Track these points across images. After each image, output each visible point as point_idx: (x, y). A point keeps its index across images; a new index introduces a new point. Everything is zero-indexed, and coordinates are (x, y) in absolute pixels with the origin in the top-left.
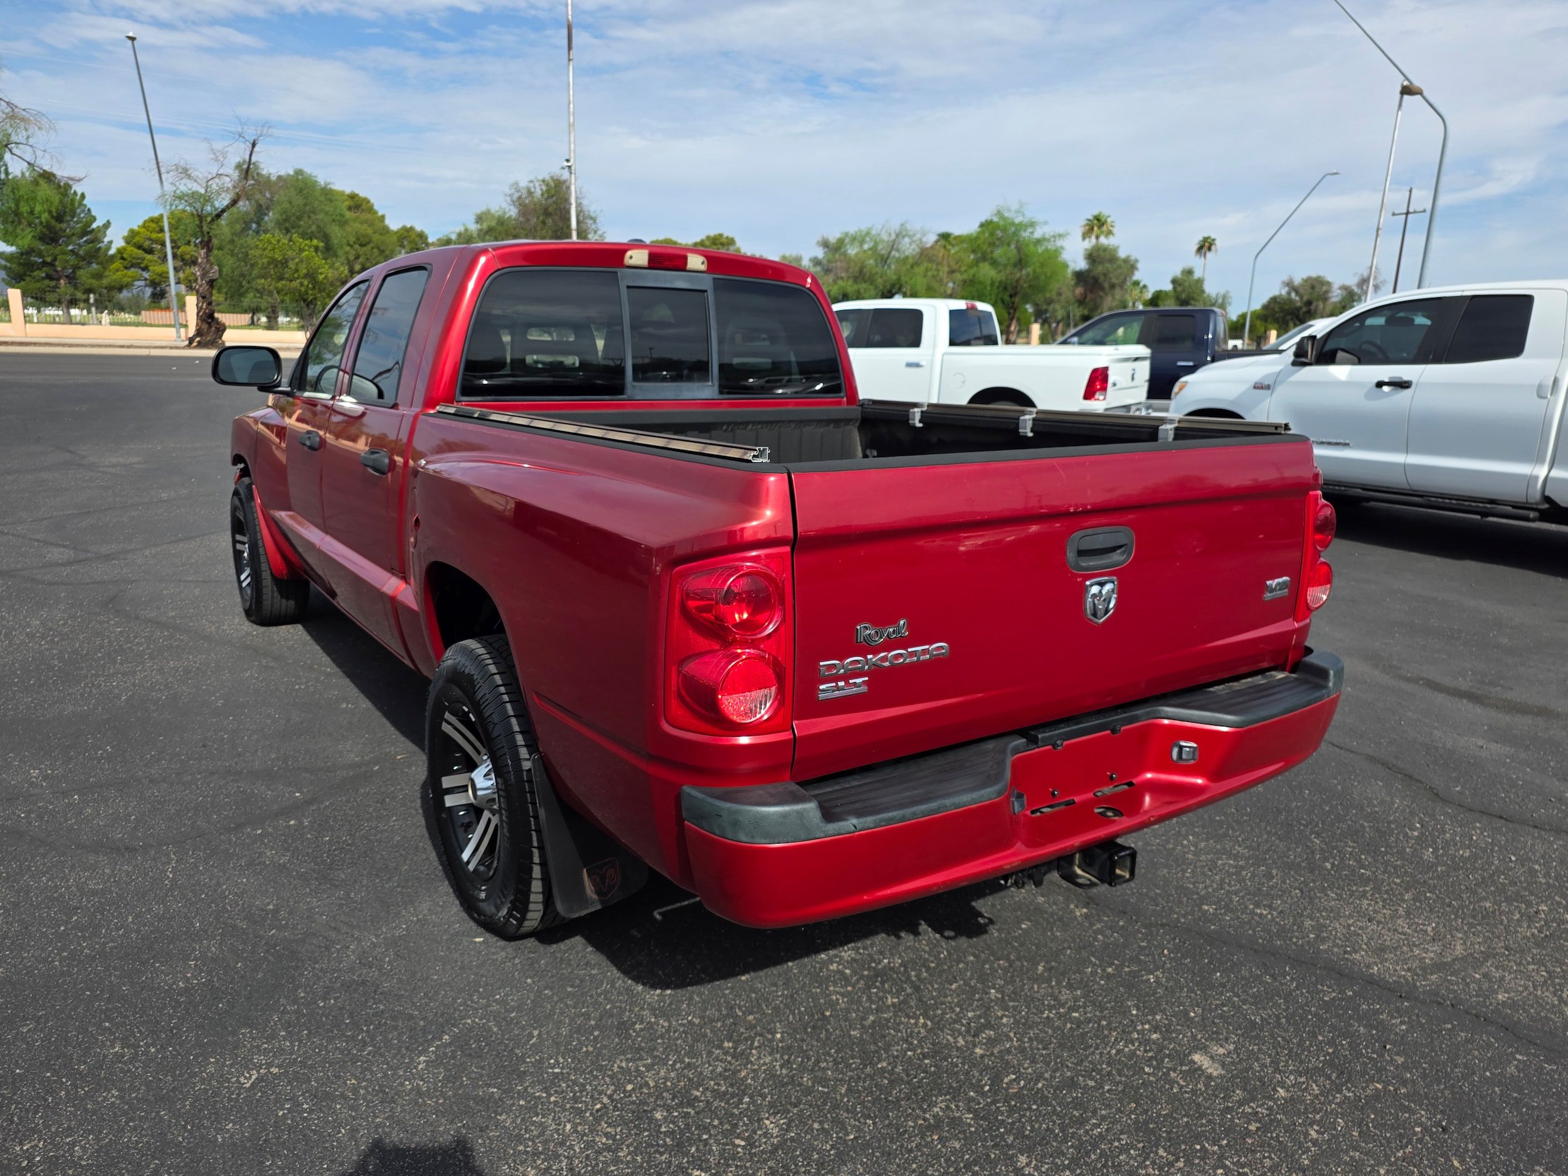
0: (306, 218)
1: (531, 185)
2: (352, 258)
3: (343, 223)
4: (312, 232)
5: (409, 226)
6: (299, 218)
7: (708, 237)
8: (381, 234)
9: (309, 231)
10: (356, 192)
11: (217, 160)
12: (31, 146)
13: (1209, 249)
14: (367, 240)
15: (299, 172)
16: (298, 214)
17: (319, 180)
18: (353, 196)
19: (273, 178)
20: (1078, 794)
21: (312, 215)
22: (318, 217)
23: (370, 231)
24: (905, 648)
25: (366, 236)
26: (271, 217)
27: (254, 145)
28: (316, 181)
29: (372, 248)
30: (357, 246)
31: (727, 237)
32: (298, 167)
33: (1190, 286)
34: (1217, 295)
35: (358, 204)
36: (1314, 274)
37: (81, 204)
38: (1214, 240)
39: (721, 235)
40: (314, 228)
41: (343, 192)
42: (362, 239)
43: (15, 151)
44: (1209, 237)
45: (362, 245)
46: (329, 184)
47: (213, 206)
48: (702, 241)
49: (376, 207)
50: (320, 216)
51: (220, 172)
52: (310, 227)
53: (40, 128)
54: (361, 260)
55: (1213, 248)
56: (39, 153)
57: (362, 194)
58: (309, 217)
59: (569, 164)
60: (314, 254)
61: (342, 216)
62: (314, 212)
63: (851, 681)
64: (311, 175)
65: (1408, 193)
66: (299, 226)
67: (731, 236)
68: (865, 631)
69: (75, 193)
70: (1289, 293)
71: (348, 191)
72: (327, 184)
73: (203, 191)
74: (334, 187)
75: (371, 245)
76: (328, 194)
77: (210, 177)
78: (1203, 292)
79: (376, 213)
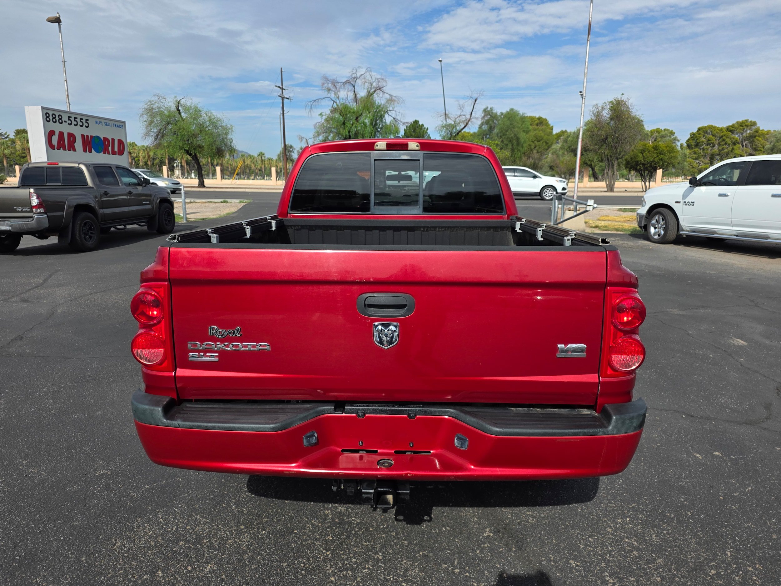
0: (509, 131)
1: (605, 105)
2: (533, 147)
3: (527, 132)
4: (512, 137)
5: (564, 130)
6: (507, 131)
7: (737, 123)
8: (548, 135)
9: (510, 136)
10: (541, 116)
11: (461, 109)
12: (395, 111)
14: (541, 138)
15: (512, 110)
16: (507, 129)
17: (520, 112)
18: (540, 118)
19: (499, 114)
20: (380, 449)
21: (512, 129)
22: (515, 130)
23: (543, 134)
24: (242, 343)
25: (541, 136)
26: (496, 131)
27: (476, 100)
28: (519, 113)
29: (543, 142)
30: (536, 142)
31: (751, 122)
32: (512, 107)
35: (541, 122)
37: (426, 132)
39: (747, 121)
40: (513, 135)
41: (535, 117)
42: (538, 138)
43: (390, 113)
45: (538, 141)
46: (524, 114)
47: (456, 129)
48: (733, 125)
49: (549, 123)
50: (516, 129)
51: (462, 114)
52: (511, 135)
53: (398, 103)
54: (536, 148)
56: (398, 114)
57: (544, 117)
58: (511, 130)
59: (582, 94)
60: (495, 147)
61: (528, 128)
62: (514, 128)
63: (207, 354)
64: (517, 111)
66: (506, 135)
67: (753, 120)
68: (214, 329)
69: (425, 128)
71: (537, 116)
72: (523, 114)
73: (453, 123)
74: (526, 115)
75: (542, 141)
76: (523, 119)
77: (456, 117)
79: (550, 125)
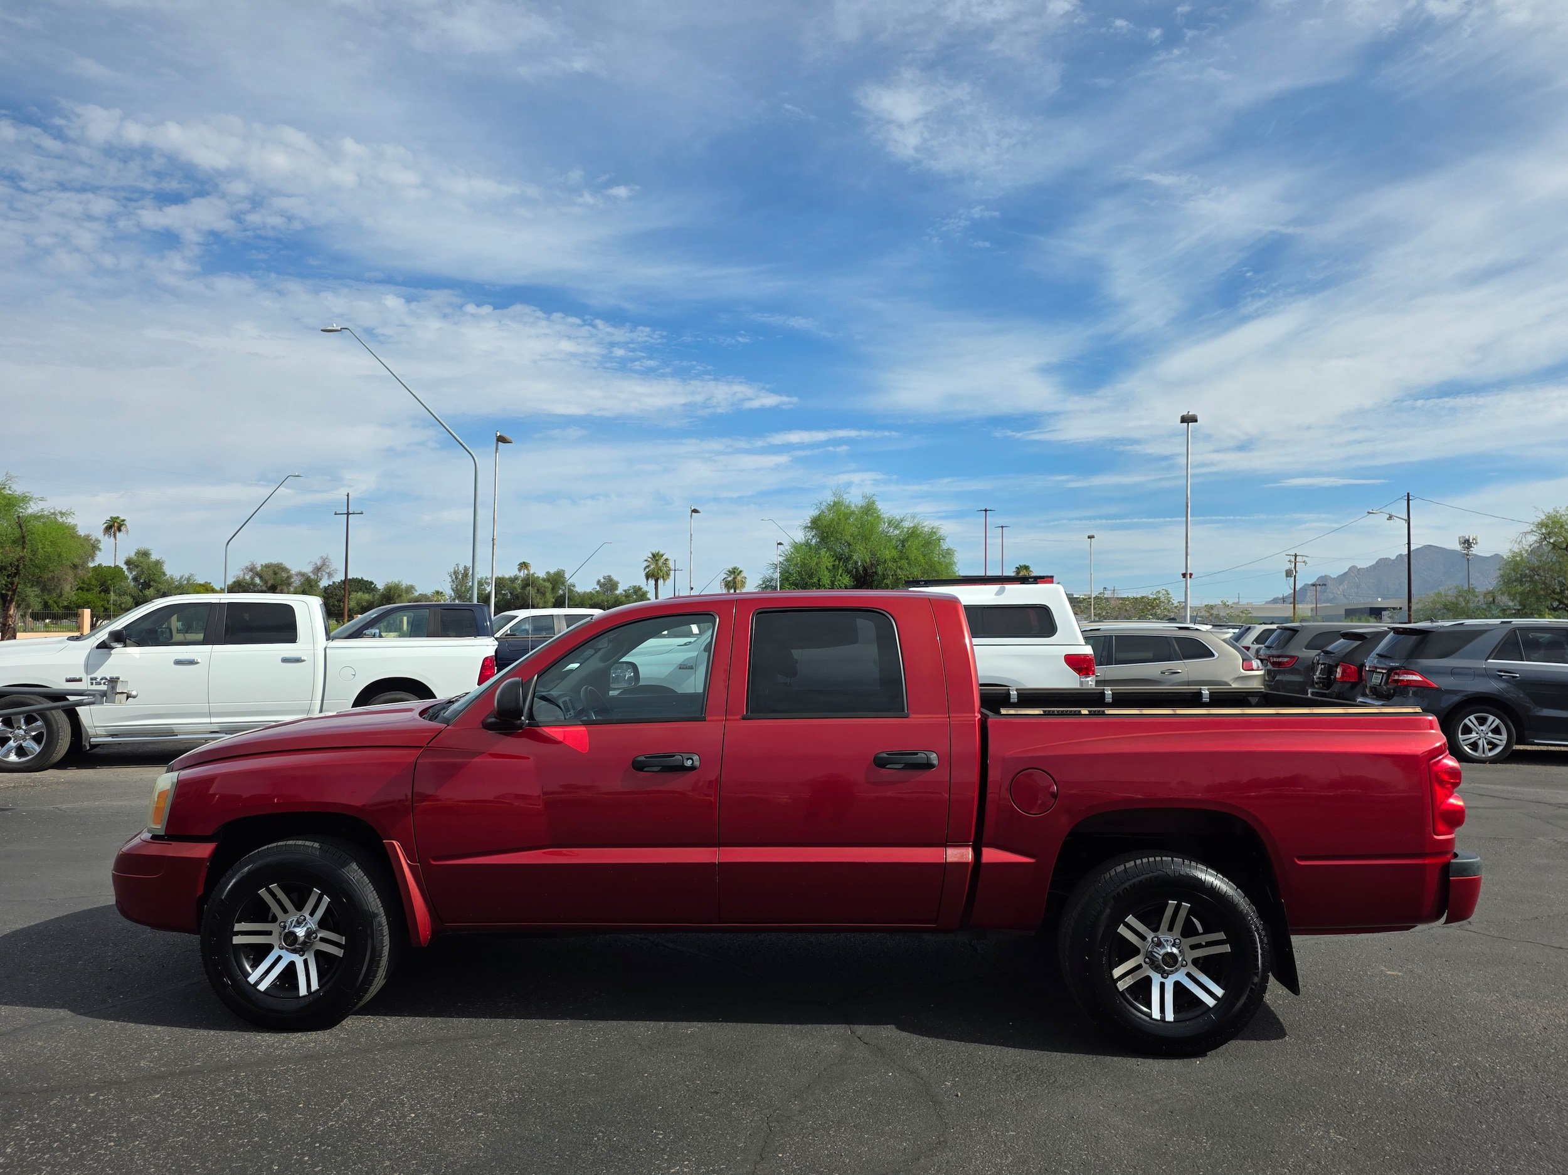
13: (119, 530)
33: (149, 568)
34: (181, 578)
36: (274, 560)
38: (124, 520)
44: (118, 518)
55: (123, 528)
65: (347, 497)
70: (252, 579)
78: (165, 574)
